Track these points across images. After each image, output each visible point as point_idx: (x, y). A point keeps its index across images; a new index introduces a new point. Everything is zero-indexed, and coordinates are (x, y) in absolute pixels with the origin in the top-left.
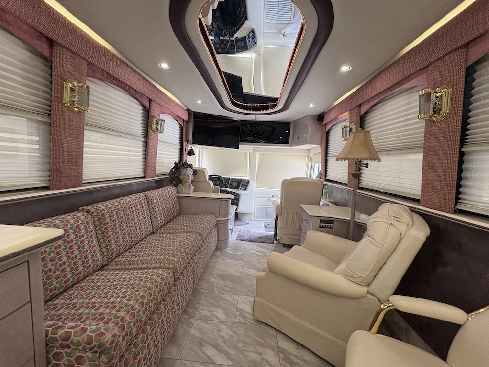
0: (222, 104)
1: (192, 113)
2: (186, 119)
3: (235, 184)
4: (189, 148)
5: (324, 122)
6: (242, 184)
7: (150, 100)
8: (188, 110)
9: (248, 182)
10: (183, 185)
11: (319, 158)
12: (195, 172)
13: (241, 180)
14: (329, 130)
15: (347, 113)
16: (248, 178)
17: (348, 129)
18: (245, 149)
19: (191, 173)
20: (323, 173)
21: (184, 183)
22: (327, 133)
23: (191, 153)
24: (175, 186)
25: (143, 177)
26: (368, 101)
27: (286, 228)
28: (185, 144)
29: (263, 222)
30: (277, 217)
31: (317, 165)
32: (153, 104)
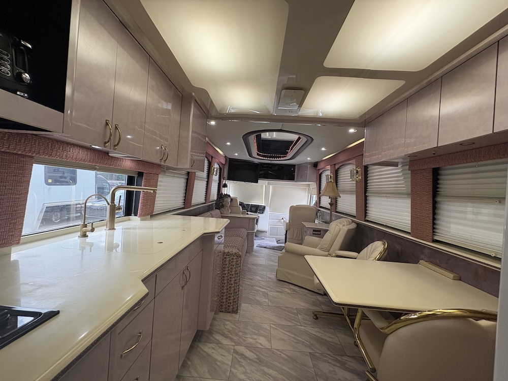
0: (250, 155)
1: (228, 160)
2: (224, 163)
3: (253, 209)
4: (224, 183)
5: (318, 168)
6: (259, 209)
7: (212, 157)
8: (225, 157)
9: (264, 207)
10: (224, 209)
11: (315, 191)
12: (232, 200)
13: (259, 206)
14: (321, 173)
15: (329, 166)
16: (263, 205)
17: (329, 177)
18: (263, 183)
19: (230, 200)
20: (318, 202)
21: (225, 207)
22: (320, 175)
23: (225, 186)
24: (219, 209)
25: (205, 203)
26: (338, 163)
27: (292, 239)
28: (222, 180)
29: (275, 239)
30: (287, 231)
31: (314, 196)
32: (213, 159)
